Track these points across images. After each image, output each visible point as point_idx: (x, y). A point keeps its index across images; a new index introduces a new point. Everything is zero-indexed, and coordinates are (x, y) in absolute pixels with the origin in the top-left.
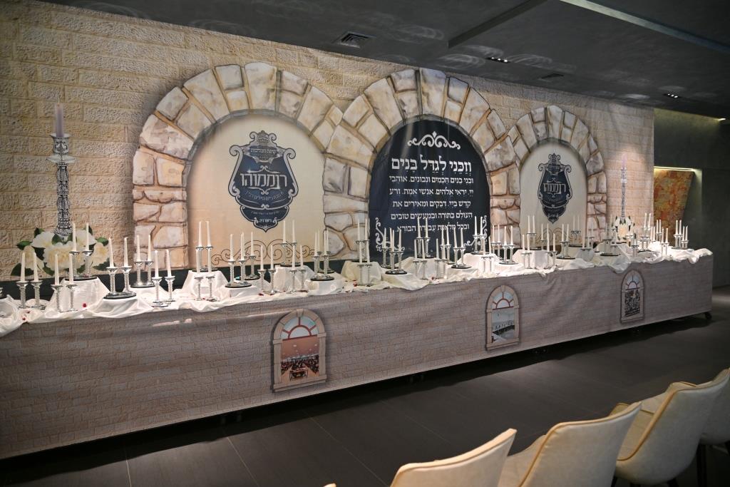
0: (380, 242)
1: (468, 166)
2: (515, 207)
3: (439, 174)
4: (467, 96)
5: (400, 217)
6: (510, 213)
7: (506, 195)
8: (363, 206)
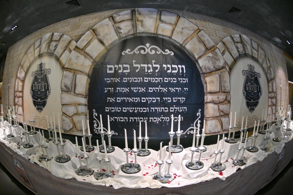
0: (97, 127)
1: (182, 69)
2: (226, 102)
3: (153, 75)
4: (178, 21)
5: (113, 109)
6: (222, 107)
7: (219, 92)
8: (84, 101)
